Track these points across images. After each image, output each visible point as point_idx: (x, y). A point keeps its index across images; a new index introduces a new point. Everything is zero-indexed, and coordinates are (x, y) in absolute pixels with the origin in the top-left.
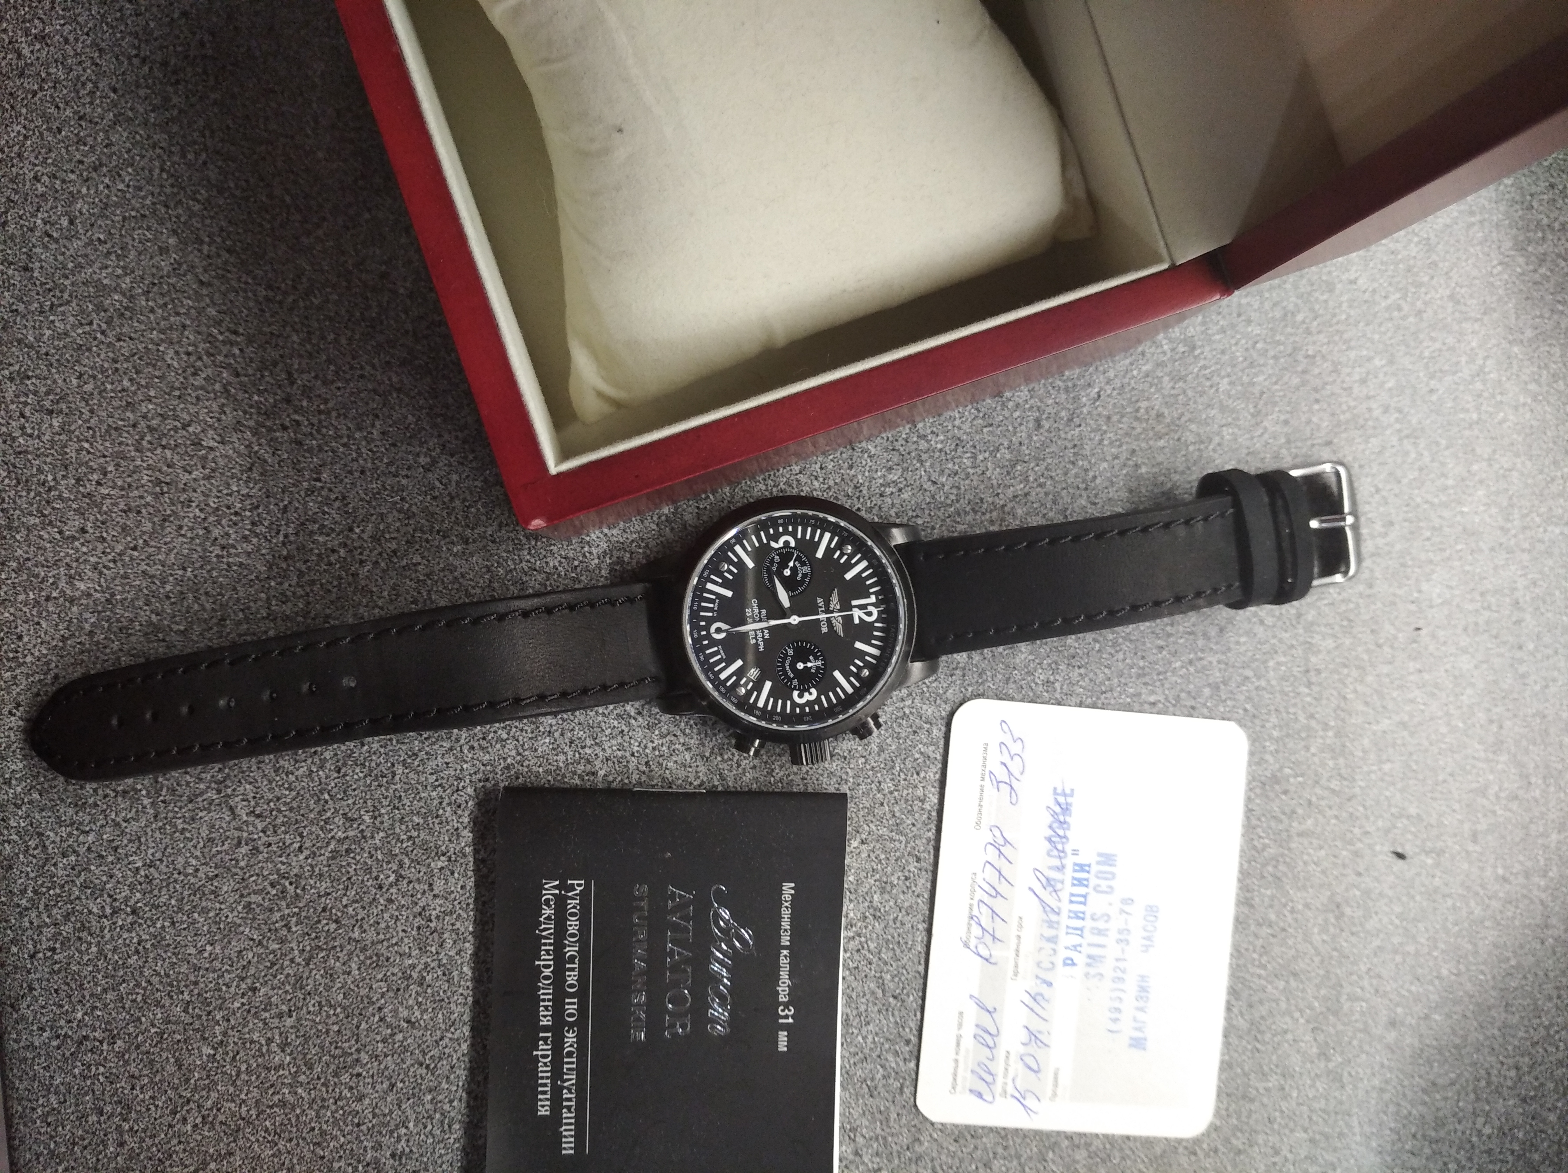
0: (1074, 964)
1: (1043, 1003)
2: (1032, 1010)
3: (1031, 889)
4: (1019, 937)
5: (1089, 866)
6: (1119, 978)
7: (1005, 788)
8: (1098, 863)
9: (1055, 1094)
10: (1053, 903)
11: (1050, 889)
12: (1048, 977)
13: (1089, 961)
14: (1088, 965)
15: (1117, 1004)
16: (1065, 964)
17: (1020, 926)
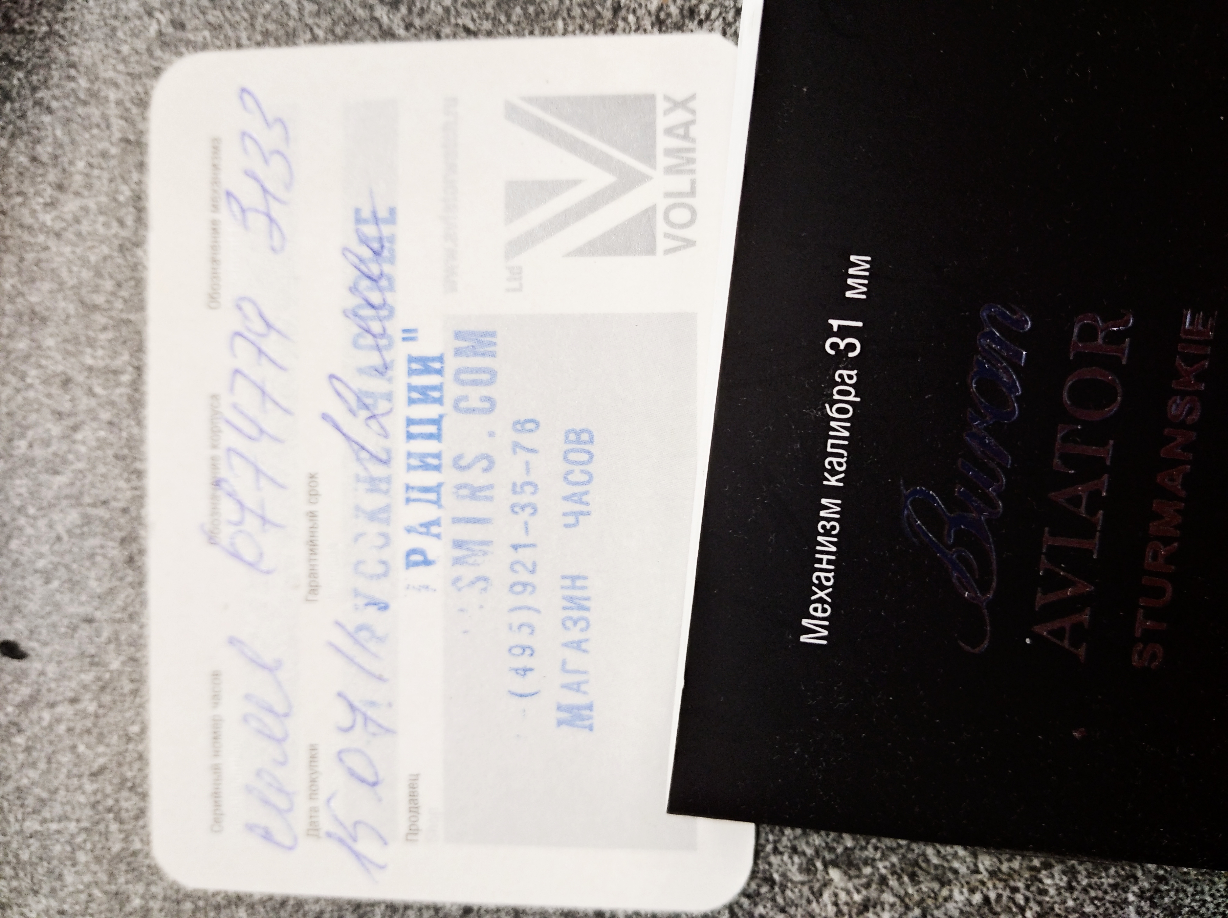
0: (427, 562)
1: (372, 646)
2: (351, 660)
3: (325, 417)
4: (312, 515)
5: (440, 359)
6: (525, 585)
7: (258, 222)
8: (458, 352)
9: (413, 831)
10: (373, 443)
11: (364, 414)
12: (378, 590)
13: (459, 553)
14: (457, 561)
15: (523, 638)
16: (410, 565)
17: (313, 494)
